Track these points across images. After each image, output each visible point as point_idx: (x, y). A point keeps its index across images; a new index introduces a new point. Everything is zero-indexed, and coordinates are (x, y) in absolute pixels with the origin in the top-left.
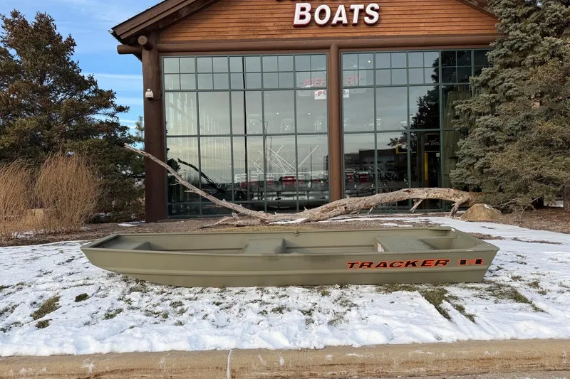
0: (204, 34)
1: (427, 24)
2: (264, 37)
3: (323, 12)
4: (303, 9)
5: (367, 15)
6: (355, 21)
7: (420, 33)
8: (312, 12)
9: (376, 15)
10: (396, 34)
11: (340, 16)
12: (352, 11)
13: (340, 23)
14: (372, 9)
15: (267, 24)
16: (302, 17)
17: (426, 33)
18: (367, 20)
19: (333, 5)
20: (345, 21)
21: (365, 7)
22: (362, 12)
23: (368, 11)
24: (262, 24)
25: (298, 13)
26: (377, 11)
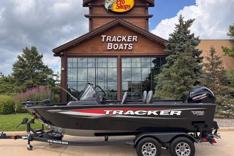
0: (81, 51)
1: (147, 50)
2: (98, 53)
3: (116, 46)
4: (110, 45)
5: (129, 47)
6: (125, 49)
7: (145, 52)
8: (113, 46)
9: (132, 47)
10: (138, 53)
11: (121, 47)
12: (125, 46)
13: (121, 49)
14: (131, 45)
15: (99, 49)
16: (110, 47)
17: (147, 52)
18: (129, 48)
19: (119, 44)
20: (122, 49)
21: (128, 45)
22: (127, 46)
23: (129, 46)
24: (98, 49)
25: (109, 46)
26: (132, 46)
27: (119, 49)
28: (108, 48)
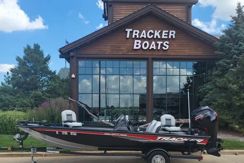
0: (97, 51)
2: (121, 53)
4: (138, 43)
5: (164, 46)
6: (159, 48)
7: (185, 54)
8: (141, 44)
9: (167, 46)
11: (153, 46)
12: (158, 44)
13: (152, 49)
14: (166, 44)
16: (137, 46)
17: (188, 54)
18: (164, 48)
19: (150, 41)
20: (155, 48)
21: (163, 43)
22: (162, 45)
25: (135, 44)
27: (150, 48)
28: (135, 47)
